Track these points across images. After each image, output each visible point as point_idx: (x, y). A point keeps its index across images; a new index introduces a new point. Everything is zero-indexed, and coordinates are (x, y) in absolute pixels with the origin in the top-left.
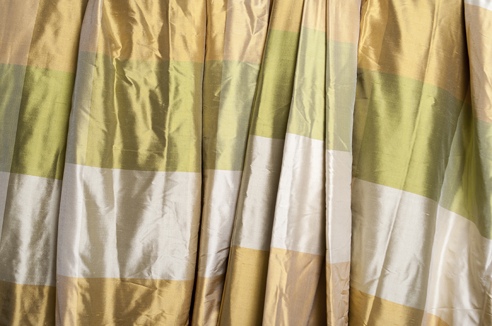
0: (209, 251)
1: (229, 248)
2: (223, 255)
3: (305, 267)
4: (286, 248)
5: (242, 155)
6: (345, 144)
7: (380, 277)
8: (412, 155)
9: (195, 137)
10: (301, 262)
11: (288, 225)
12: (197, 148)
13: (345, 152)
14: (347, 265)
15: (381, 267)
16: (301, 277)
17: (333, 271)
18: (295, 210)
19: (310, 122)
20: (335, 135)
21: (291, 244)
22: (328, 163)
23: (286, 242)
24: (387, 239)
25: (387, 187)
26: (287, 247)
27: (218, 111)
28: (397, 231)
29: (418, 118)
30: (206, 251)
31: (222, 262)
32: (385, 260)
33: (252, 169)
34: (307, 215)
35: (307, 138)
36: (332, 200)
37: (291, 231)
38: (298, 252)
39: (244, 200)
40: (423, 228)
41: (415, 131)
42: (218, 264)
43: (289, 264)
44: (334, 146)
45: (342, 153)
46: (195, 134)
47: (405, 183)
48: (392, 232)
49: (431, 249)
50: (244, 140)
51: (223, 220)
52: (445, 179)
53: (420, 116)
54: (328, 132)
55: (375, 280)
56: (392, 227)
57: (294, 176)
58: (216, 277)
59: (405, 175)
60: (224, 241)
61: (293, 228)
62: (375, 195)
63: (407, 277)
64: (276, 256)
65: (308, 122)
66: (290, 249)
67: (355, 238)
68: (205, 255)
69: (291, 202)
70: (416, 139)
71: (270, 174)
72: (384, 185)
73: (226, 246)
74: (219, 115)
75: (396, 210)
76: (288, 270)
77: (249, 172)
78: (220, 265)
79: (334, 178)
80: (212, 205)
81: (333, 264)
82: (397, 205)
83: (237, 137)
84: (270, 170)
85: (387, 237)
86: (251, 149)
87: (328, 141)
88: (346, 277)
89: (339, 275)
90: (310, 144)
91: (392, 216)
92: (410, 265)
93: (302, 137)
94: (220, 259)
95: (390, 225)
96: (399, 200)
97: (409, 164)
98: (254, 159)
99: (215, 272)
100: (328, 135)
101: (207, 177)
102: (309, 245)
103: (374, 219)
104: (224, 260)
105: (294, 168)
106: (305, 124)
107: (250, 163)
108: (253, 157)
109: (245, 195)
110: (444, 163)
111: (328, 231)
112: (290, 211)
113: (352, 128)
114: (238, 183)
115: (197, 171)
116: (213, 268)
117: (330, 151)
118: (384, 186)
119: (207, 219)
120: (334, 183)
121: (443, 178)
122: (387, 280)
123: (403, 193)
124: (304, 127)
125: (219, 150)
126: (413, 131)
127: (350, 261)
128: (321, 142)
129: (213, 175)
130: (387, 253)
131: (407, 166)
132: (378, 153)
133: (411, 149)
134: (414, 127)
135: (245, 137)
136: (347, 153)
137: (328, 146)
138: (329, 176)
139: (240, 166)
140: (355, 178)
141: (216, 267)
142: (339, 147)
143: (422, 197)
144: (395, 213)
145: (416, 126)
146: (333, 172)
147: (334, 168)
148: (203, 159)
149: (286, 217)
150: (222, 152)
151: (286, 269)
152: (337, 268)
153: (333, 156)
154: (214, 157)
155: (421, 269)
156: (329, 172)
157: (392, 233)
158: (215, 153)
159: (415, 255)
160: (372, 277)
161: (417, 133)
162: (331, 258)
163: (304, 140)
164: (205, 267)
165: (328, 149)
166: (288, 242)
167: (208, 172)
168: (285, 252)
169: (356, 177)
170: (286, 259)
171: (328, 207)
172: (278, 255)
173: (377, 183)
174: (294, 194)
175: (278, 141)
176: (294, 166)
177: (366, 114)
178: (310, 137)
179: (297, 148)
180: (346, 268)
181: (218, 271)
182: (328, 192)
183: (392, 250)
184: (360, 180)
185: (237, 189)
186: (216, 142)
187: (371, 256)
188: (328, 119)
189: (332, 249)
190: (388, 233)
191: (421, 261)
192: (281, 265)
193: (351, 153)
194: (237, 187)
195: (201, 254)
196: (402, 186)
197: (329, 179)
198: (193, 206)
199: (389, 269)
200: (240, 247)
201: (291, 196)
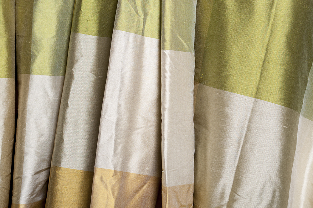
0: (24, 173)
1: (49, 168)
2: (42, 177)
3: (137, 191)
4: (113, 169)
5: (63, 58)
6: (184, 43)
7: (228, 202)
8: (266, 56)
9: (5, 35)
10: (132, 184)
11: (115, 141)
12: (8, 48)
13: (185, 53)
14: (189, 188)
15: (230, 190)
16: (132, 203)
17: (170, 196)
18: (124, 123)
19: (142, 16)
20: (172, 32)
21: (120, 164)
22: (164, 66)
23: (112, 161)
24: (237, 156)
25: (235, 94)
26: (115, 168)
27: (33, 4)
28: (248, 146)
29: (274, 11)
30: (21, 172)
31: (40, 186)
32: (234, 182)
33: (74, 74)
34: (139, 128)
35: (139, 36)
36: (169, 110)
37: (120, 148)
38: (129, 173)
39: (65, 111)
40: (280, 144)
41: (270, 26)
42: (36, 188)
43: (117, 188)
44: (171, 46)
45: (181, 53)
46: (6, 31)
47: (258, 89)
48: (242, 148)
49: (291, 169)
50: (65, 39)
51: (41, 135)
52: (308, 85)
53: (276, 8)
54: (164, 28)
55: (222, 206)
56: (242, 143)
57: (122, 82)
58: (34, 203)
59: (258, 79)
60: (43, 160)
61: (121, 145)
62: (223, 104)
63: (261, 203)
64: (102, 178)
65: (140, 16)
66: (118, 169)
67: (199, 155)
68: (20, 178)
69: (119, 113)
70: (270, 36)
71: (95, 79)
72: (232, 91)
73: (45, 166)
74: (34, 8)
75: (247, 122)
76: (116, 194)
77: (71, 77)
78: (38, 189)
79: (172, 84)
80: (28, 117)
81: (169, 188)
82: (249, 115)
83: (57, 35)
84: (95, 75)
85: (237, 154)
86: (74, 50)
87: (164, 39)
88: (188, 203)
89: (179, 201)
90: (142, 43)
91: (242, 129)
92: (263, 187)
93: (132, 35)
94: (38, 181)
95: (240, 140)
96: (250, 110)
97: (263, 67)
98: (77, 61)
99: (32, 197)
100: (164, 33)
101: (21, 83)
102: (142, 165)
103: (222, 132)
104: (43, 183)
105: (123, 72)
106: (136, 19)
107: (72, 66)
108: (76, 59)
109: (66, 105)
110: (306, 64)
111: (164, 148)
112: (117, 124)
113: (195, 23)
114: (59, 90)
115: (9, 76)
116: (30, 193)
117: (167, 52)
118: (232, 93)
119: (22, 134)
120: (171, 91)
121: (306, 83)
122: (236, 206)
123: (255, 101)
124: (136, 23)
125: (35, 51)
126: (268, 25)
127: (193, 183)
128: (156, 41)
129: (27, 81)
130: (236, 174)
131: (260, 68)
132: (225, 53)
133: (265, 49)
134: (269, 22)
135: (66, 34)
136: (188, 53)
137: (164, 46)
138: (164, 82)
139: (62, 71)
140: (198, 84)
141: (33, 191)
142: (177, 47)
143: (278, 105)
144: (246, 126)
145: (271, 20)
146: (170, 77)
147: (171, 72)
148: (17, 61)
149: (114, 131)
150: (38, 53)
151: (113, 193)
152: (176, 192)
153: (170, 57)
154: (30, 59)
155: (277, 193)
156: (165, 77)
157: (242, 150)
158: (30, 55)
159: (270, 176)
160: (218, 202)
161: (272, 28)
162: (167, 180)
163: (135, 38)
164: (19, 191)
165: (164, 49)
166: (115, 162)
167: (22, 77)
168: (112, 173)
169: (200, 82)
170: (114, 182)
171: (164, 119)
172: (103, 176)
173: (225, 90)
174: (123, 103)
175: (105, 39)
176: (122, 70)
177: (212, 6)
178: (143, 34)
179: (126, 48)
180: (188, 192)
181: (35, 197)
182: (164, 100)
183: (242, 170)
184: (205, 86)
185: (57, 98)
186: (31, 41)
187: (217, 177)
188: (164, 12)
189: (168, 170)
190: (238, 150)
191: (277, 183)
192: (107, 188)
193: (194, 54)
194: (58, 95)
195: (15, 176)
196: (254, 93)
197: (165, 85)
198: (5, 118)
199: (239, 193)
200: (60, 168)
201: (119, 106)
